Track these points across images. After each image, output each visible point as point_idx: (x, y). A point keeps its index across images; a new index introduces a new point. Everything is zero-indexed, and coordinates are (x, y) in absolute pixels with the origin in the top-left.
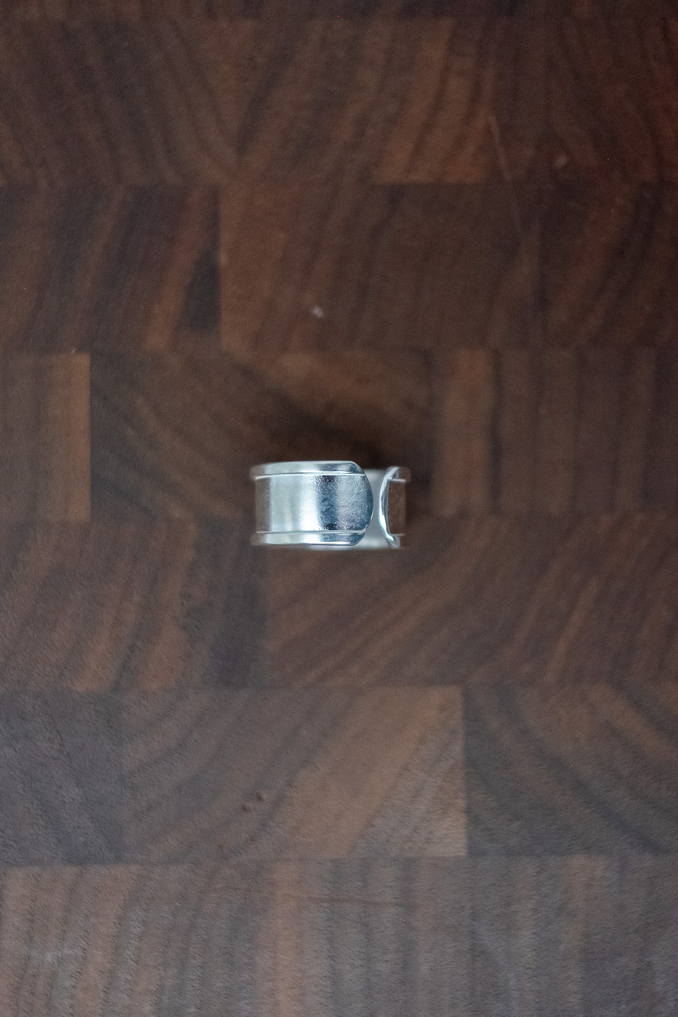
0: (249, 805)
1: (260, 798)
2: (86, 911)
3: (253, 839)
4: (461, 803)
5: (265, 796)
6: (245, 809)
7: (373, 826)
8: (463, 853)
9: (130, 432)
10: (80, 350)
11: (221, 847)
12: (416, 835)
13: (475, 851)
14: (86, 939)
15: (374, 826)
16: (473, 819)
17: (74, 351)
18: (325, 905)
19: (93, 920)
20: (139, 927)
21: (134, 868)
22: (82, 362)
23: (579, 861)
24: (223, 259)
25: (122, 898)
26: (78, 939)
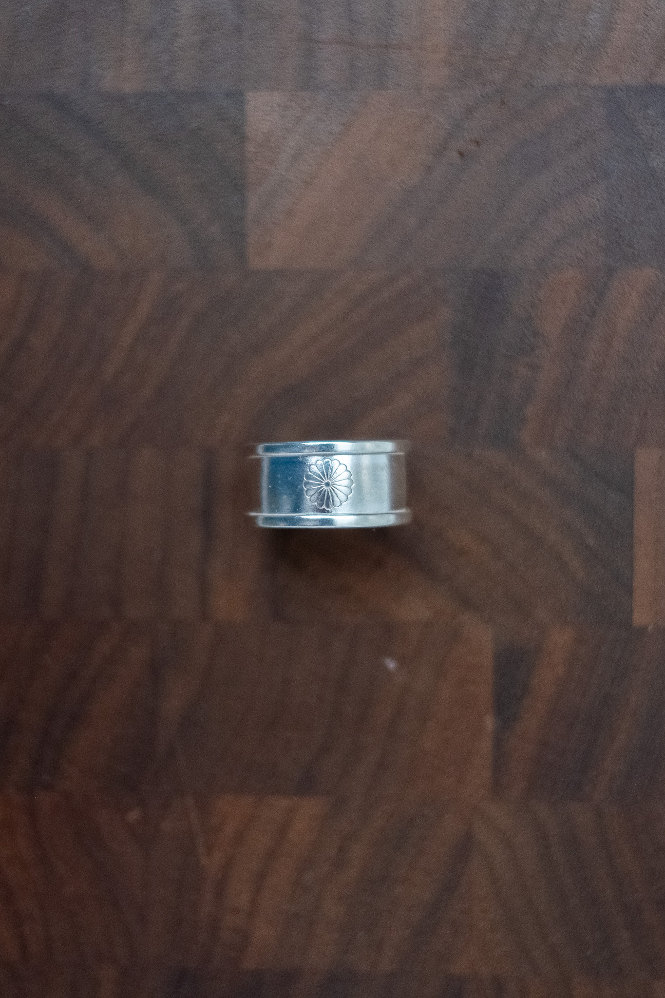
0: (472, 147)
1: (461, 154)
2: (647, 36)
3: (469, 111)
4: (250, 148)
5: (455, 155)
6: (477, 143)
7: (343, 124)
8: (250, 95)
9: (591, 541)
10: (643, 630)
11: (503, 103)
12: (299, 115)
13: (237, 96)
14: (647, 7)
15: (341, 124)
16: (238, 130)
17: (650, 628)
18: (394, 42)
19: (639, 27)
20: (591, 20)
21: (595, 81)
22: (641, 617)
23: (129, 87)
24: (489, 723)
25: (609, 50)
26: (657, 7)
